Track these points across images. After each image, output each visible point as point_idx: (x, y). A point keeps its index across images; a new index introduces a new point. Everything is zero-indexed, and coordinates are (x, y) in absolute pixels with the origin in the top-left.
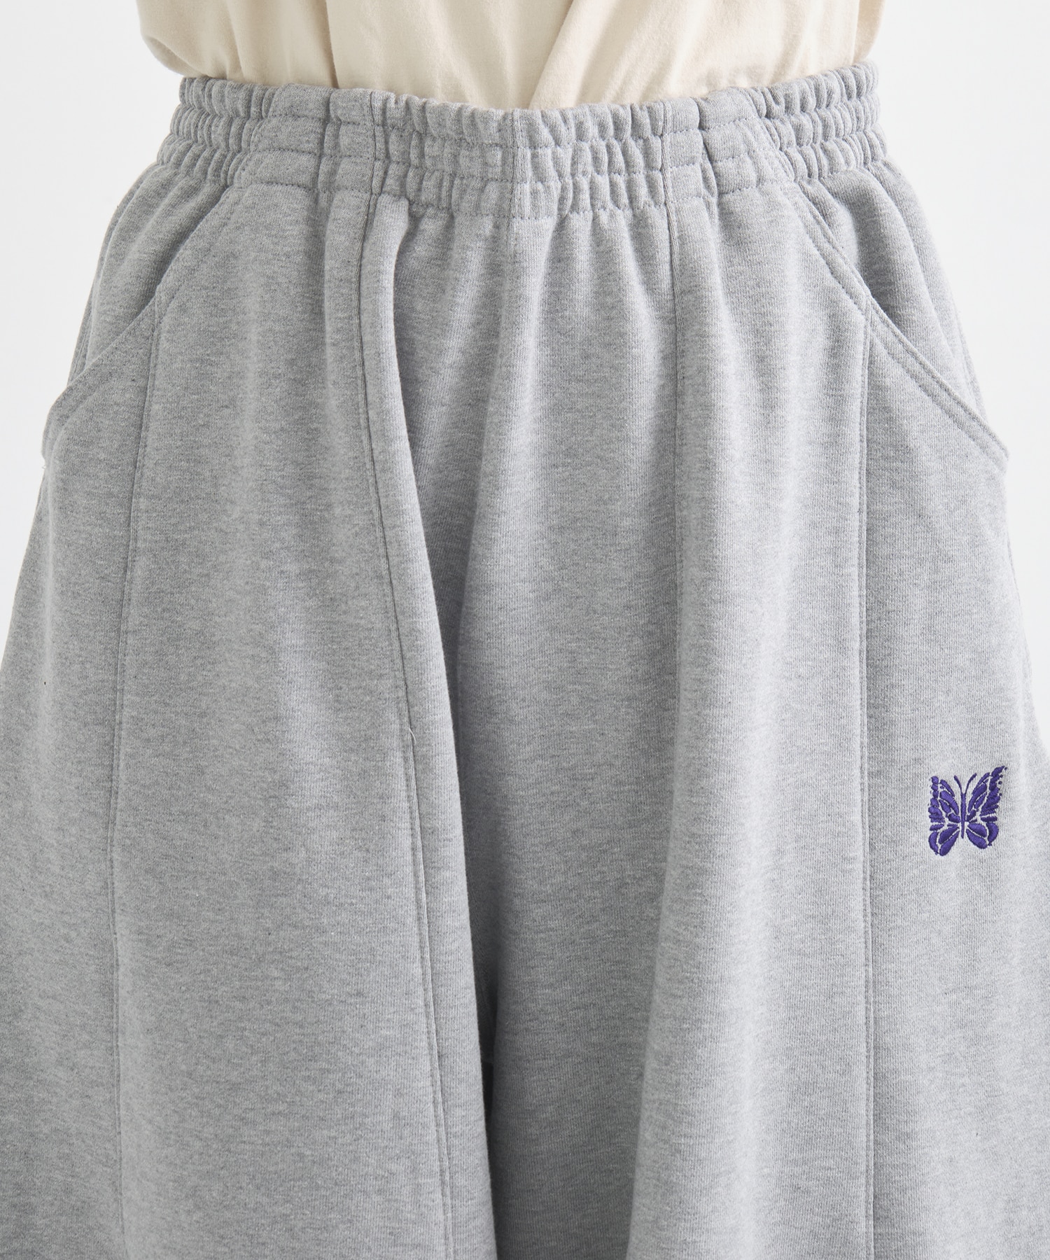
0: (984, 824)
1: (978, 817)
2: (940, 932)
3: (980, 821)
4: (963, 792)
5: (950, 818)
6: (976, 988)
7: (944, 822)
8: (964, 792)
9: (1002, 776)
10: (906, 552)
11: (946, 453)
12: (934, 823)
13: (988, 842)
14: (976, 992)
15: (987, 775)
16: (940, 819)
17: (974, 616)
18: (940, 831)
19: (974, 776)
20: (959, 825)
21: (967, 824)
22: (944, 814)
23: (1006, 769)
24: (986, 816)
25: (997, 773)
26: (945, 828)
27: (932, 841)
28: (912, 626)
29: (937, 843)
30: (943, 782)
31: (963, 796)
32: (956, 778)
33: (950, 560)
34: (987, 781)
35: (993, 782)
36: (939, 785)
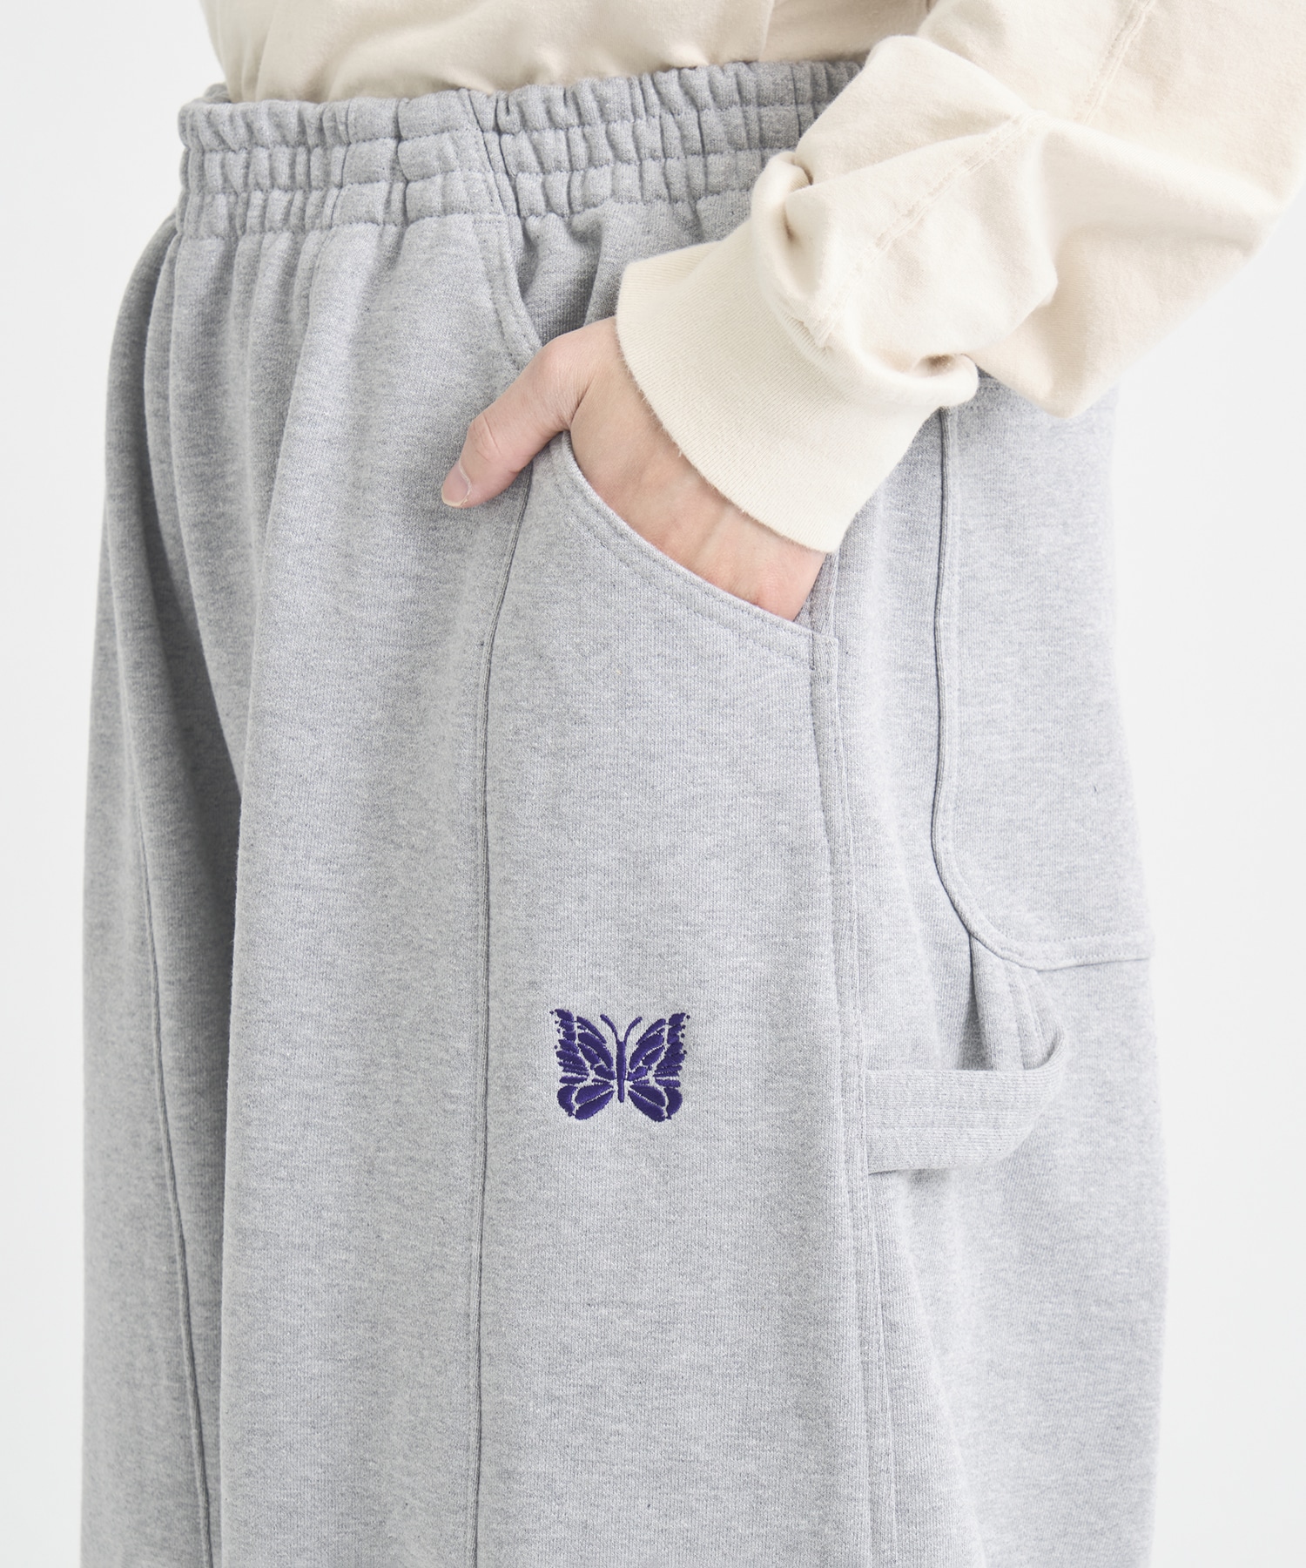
0: (661, 1089)
1: (650, 1077)
2: (576, 1221)
3: (653, 1083)
4: (619, 1036)
5: (599, 1071)
6: (639, 1306)
7: (588, 1075)
8: (622, 1040)
9: (684, 1027)
10: (524, 704)
11: (580, 577)
12: (569, 1075)
13: (666, 1114)
14: (640, 1312)
15: (661, 1022)
16: (582, 1070)
17: (624, 802)
18: (580, 1085)
19: (638, 1020)
20: (614, 1083)
21: (628, 1084)
22: (588, 1064)
23: (688, 1017)
24: (664, 1078)
25: (677, 1020)
26: (589, 1082)
27: (563, 1097)
28: (528, 803)
29: (573, 1101)
30: (580, 1019)
31: (621, 1046)
32: (604, 1018)
33: (581, 721)
34: (663, 1030)
35: (672, 1034)
36: (576, 1025)
